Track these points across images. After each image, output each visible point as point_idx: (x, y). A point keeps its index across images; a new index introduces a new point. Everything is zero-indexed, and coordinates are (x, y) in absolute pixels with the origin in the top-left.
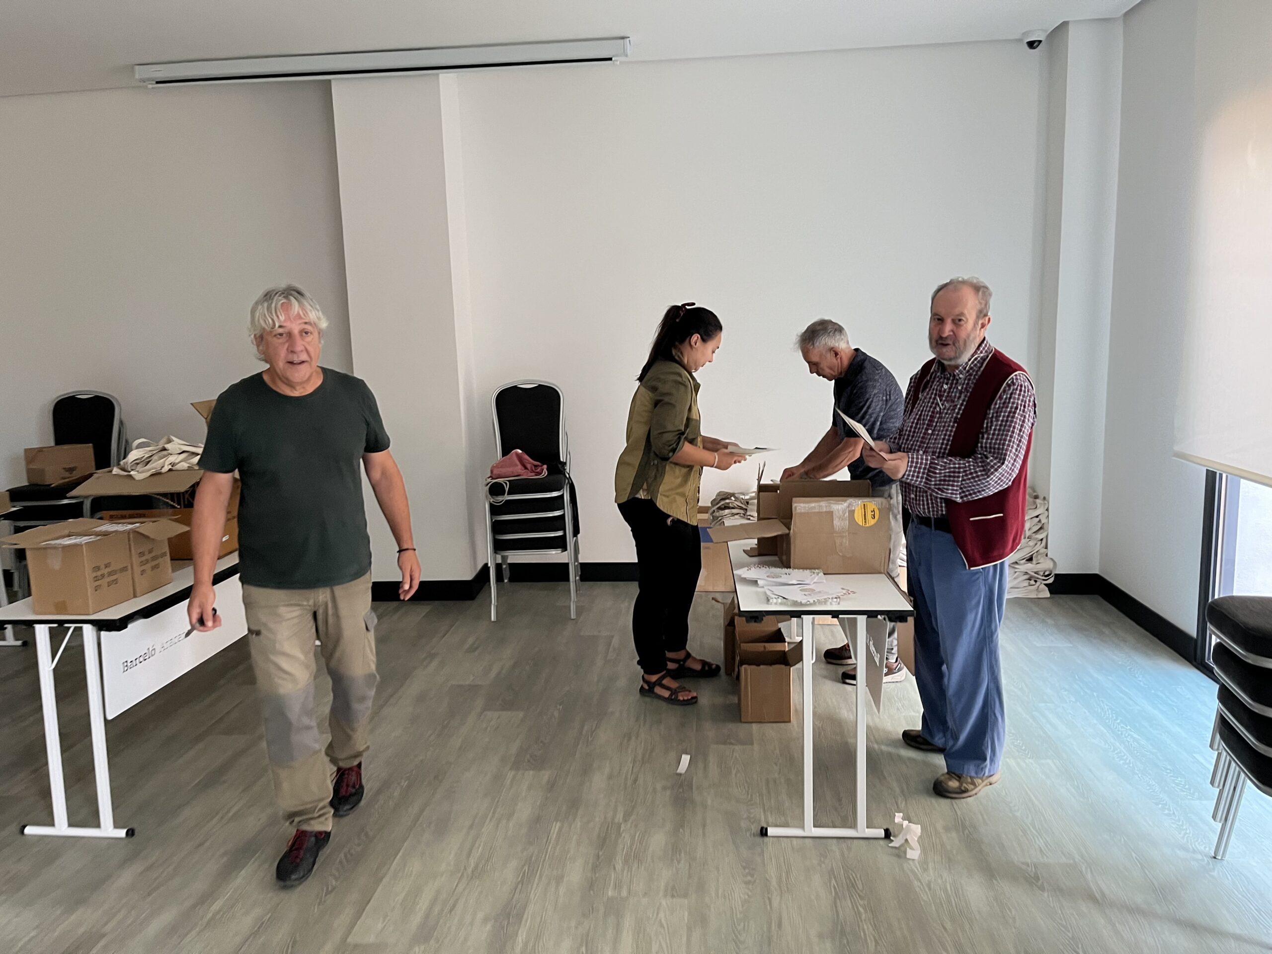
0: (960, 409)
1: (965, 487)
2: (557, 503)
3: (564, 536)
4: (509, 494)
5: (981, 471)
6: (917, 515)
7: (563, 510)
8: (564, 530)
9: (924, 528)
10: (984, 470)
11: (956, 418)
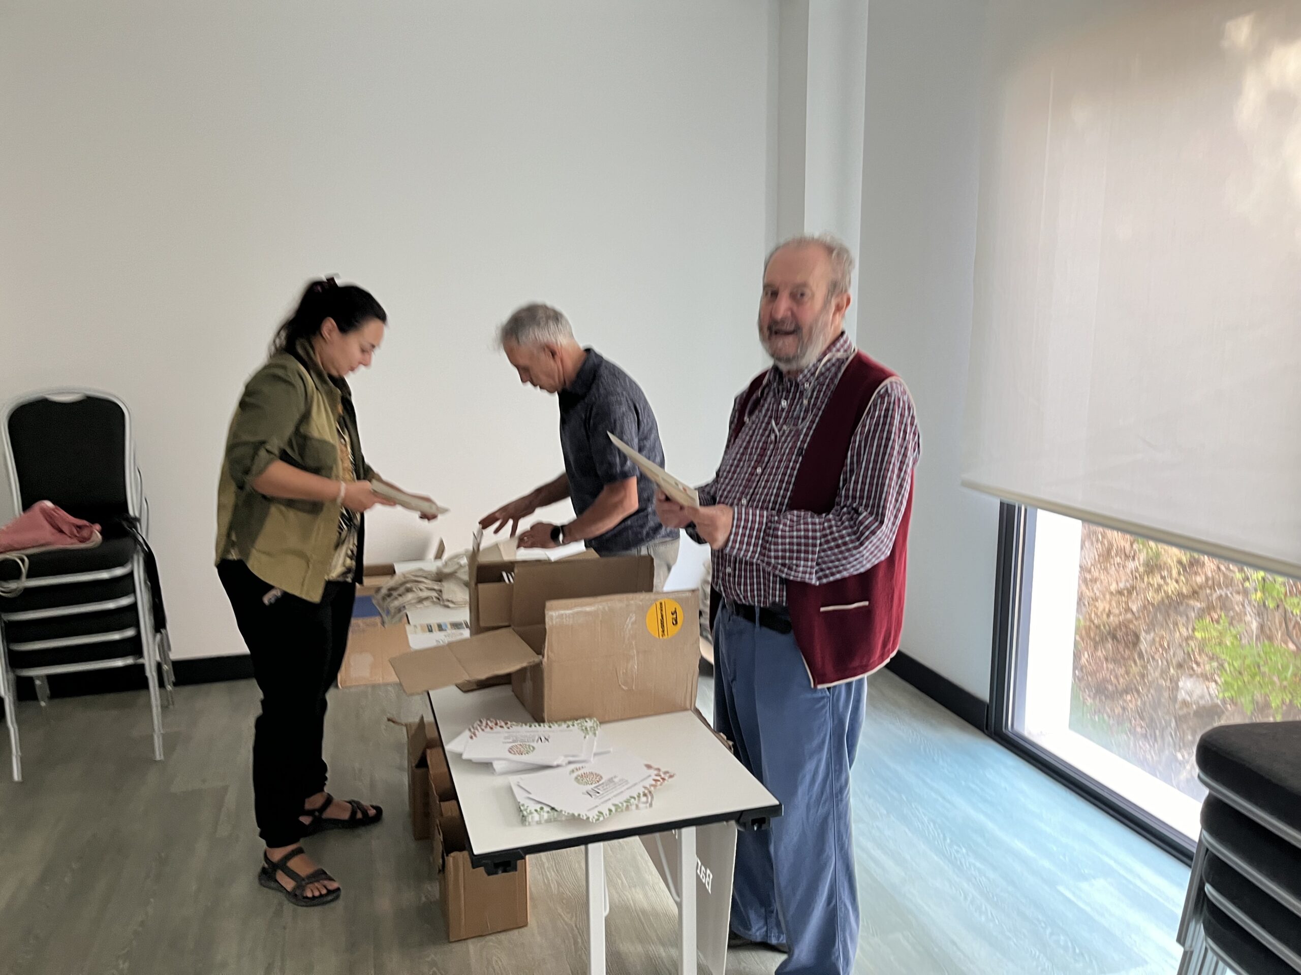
0: (806, 435)
1: (825, 563)
2: (124, 585)
3: (138, 636)
4: (30, 576)
5: (849, 535)
6: (735, 601)
7: (132, 595)
8: (137, 626)
9: (743, 623)
10: (855, 533)
11: (801, 448)
